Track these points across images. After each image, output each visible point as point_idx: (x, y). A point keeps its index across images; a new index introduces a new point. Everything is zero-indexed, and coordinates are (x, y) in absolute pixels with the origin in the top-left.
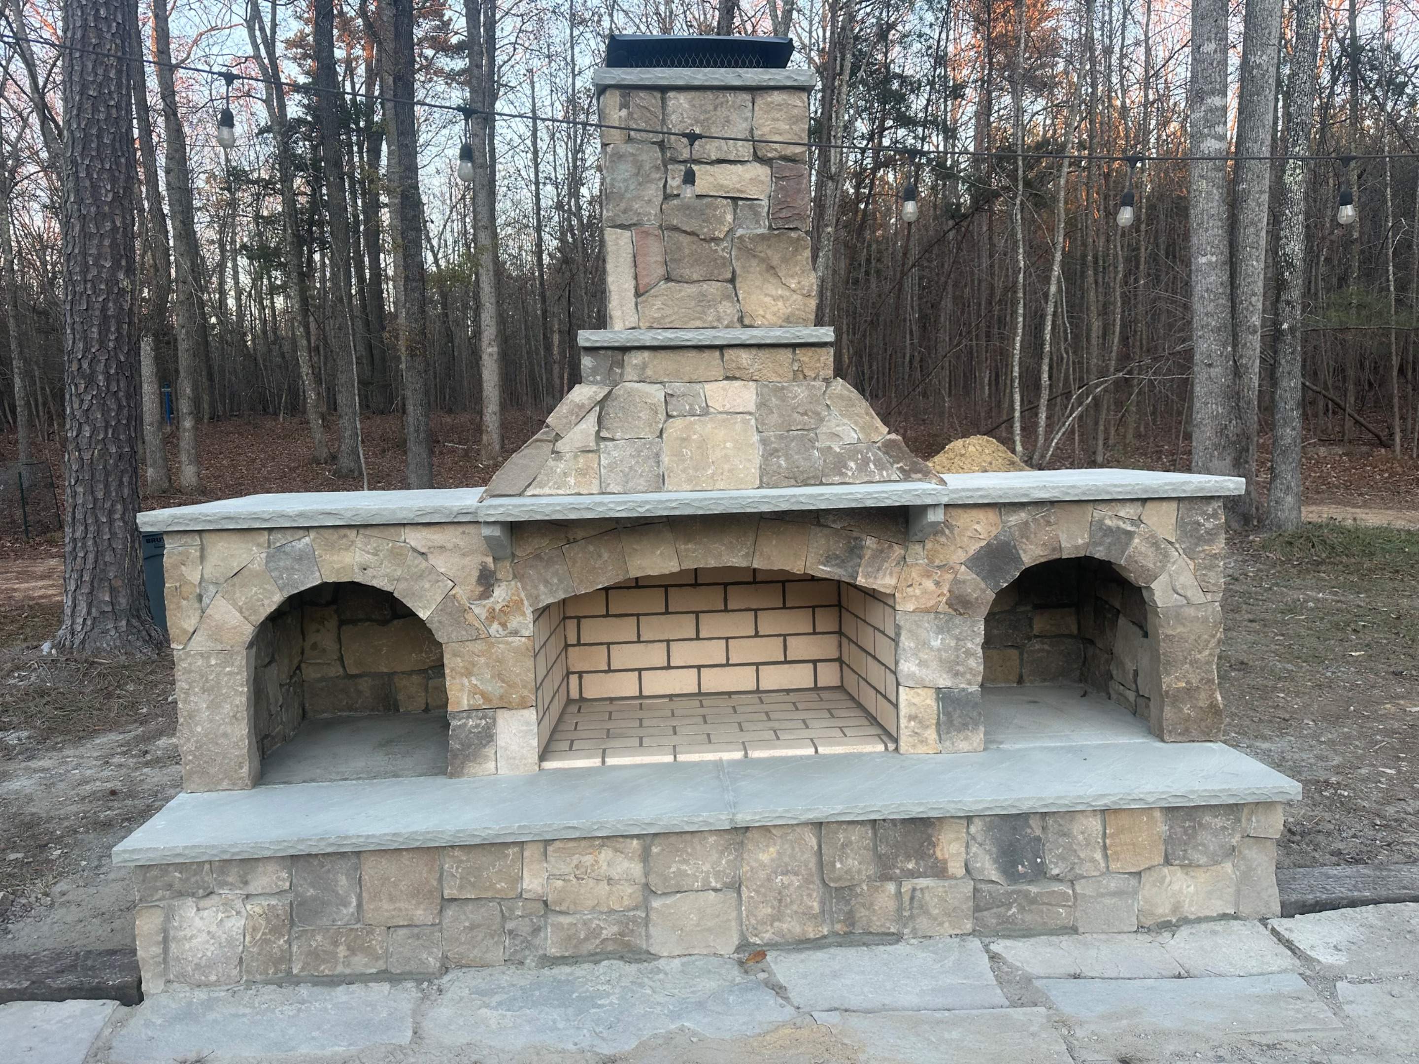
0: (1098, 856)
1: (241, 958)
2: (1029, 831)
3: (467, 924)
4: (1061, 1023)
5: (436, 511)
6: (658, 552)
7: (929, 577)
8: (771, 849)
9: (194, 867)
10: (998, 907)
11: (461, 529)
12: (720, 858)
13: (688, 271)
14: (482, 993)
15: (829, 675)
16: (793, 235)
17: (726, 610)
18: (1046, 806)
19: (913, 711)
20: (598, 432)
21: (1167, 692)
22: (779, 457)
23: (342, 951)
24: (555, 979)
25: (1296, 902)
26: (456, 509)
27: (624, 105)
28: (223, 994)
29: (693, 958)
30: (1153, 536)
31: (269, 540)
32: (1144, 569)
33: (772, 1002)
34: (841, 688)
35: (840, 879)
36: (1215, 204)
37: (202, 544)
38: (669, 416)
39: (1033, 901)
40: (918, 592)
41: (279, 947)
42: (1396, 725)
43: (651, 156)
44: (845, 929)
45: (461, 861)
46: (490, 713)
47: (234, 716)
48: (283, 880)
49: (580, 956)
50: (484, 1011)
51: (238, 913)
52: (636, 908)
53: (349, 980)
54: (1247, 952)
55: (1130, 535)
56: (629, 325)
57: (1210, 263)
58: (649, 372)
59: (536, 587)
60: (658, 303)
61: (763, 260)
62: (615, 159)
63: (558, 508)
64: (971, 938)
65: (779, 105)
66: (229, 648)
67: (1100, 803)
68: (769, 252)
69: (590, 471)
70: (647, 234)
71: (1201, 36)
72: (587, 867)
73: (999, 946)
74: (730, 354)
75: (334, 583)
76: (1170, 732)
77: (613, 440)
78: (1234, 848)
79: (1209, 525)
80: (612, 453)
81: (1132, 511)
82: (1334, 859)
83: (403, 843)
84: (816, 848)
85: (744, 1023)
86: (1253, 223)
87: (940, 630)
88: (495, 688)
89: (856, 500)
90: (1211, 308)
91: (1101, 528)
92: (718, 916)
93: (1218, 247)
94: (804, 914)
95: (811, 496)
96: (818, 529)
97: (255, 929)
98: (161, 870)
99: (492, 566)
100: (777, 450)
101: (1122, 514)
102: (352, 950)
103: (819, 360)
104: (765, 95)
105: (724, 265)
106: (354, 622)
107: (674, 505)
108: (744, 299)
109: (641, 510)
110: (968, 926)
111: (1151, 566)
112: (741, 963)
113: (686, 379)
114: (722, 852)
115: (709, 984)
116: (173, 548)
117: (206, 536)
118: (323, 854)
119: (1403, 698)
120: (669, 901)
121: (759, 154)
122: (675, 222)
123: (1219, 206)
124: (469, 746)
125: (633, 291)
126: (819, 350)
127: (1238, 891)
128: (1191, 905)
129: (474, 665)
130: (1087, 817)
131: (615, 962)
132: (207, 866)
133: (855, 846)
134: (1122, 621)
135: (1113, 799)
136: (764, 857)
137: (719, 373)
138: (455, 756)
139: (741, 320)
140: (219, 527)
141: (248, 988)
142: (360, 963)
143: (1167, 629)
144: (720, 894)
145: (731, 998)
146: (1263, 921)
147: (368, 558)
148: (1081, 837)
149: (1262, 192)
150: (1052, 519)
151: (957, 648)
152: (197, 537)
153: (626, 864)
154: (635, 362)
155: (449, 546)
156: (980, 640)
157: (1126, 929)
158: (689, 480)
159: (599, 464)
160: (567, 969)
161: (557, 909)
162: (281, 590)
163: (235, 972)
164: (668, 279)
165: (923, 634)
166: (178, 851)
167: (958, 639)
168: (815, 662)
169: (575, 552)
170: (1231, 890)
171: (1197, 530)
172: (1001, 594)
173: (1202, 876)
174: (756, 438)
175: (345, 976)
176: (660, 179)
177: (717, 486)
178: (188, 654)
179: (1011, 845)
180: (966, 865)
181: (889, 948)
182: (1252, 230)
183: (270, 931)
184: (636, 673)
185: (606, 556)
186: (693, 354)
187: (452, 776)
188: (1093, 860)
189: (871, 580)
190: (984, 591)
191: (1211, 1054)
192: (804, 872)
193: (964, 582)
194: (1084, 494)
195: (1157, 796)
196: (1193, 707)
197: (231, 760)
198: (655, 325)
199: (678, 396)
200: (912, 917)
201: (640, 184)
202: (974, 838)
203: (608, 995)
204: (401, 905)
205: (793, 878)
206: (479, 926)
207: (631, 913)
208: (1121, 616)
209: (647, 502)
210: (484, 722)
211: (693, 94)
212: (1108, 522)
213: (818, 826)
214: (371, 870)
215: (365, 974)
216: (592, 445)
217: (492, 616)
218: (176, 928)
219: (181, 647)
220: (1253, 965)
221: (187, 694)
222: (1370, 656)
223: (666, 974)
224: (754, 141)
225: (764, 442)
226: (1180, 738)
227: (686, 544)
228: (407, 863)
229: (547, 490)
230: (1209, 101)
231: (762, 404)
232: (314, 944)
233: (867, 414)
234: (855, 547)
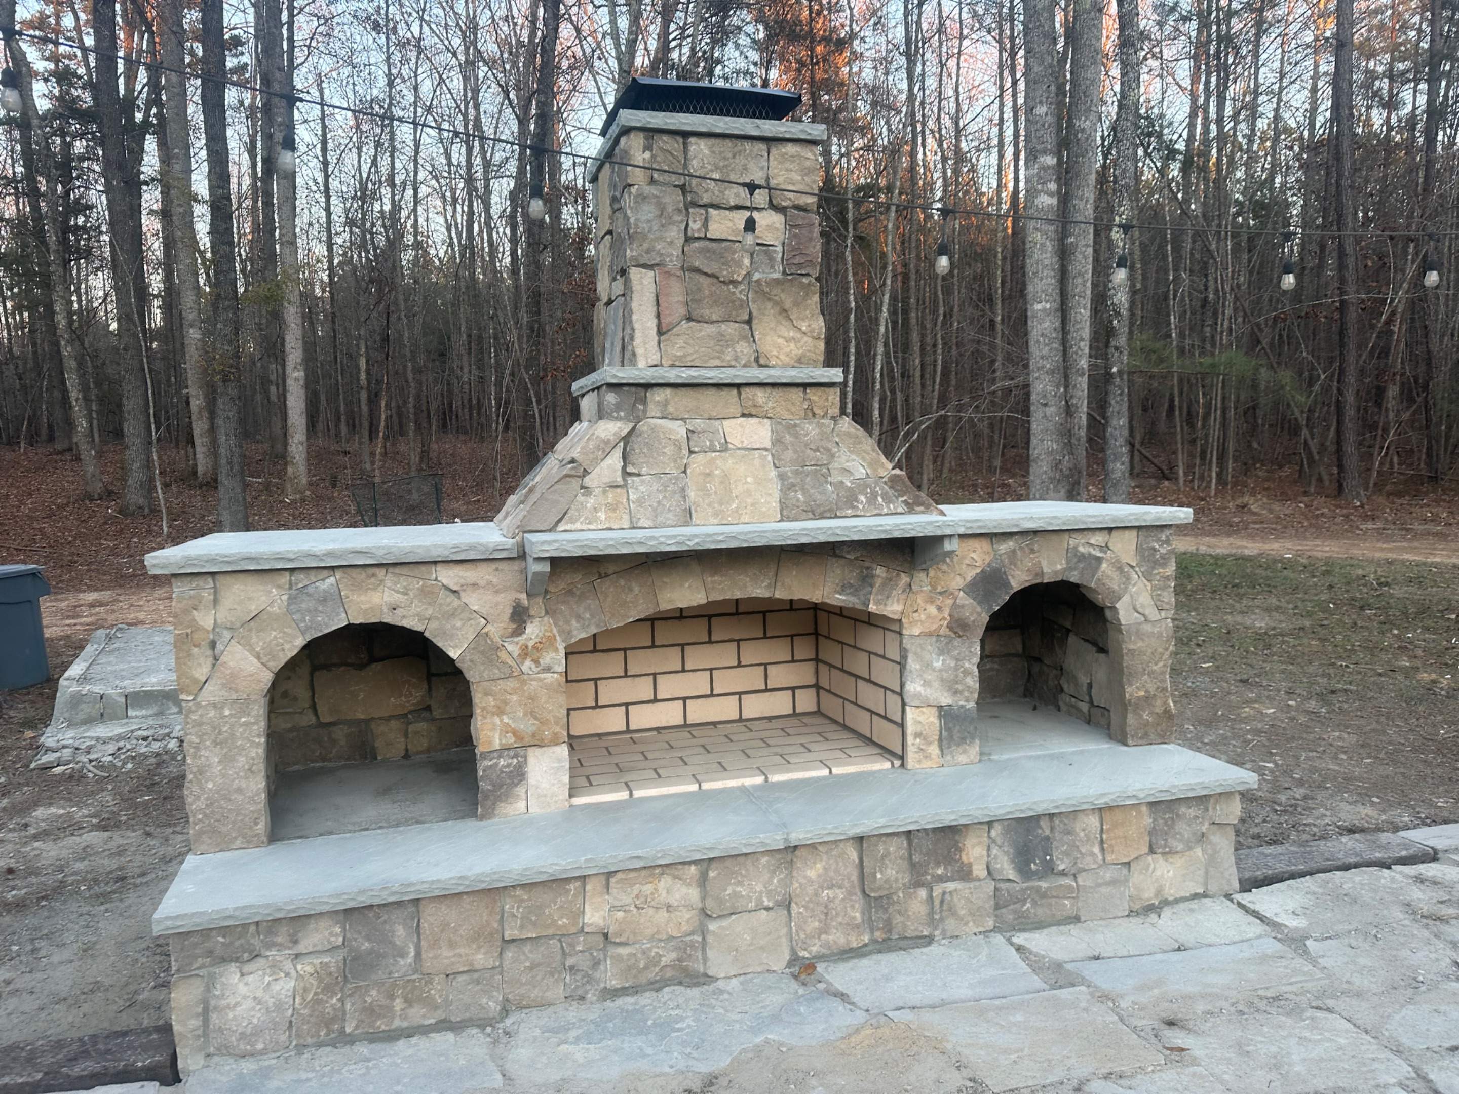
0: (1096, 850)
1: (291, 1022)
2: (1040, 831)
3: (528, 964)
4: (1104, 997)
5: (472, 548)
6: (687, 585)
7: (932, 602)
8: (818, 866)
9: (239, 929)
10: (1015, 903)
11: (494, 566)
12: (772, 878)
13: (707, 312)
14: (554, 1031)
15: (806, 701)
16: (805, 280)
17: (710, 642)
18: (1057, 807)
19: (919, 729)
20: (624, 468)
21: (1130, 701)
22: (796, 491)
23: (398, 1004)
24: (622, 1010)
25: (1249, 879)
26: (491, 546)
27: (648, 148)
28: (274, 1061)
29: (749, 976)
30: (1118, 561)
31: (290, 581)
32: (1111, 591)
33: (841, 1008)
34: (819, 713)
35: (880, 889)
36: (1048, 255)
37: (215, 587)
38: (691, 452)
39: (1044, 896)
40: (923, 617)
41: (332, 1006)
42: (1260, 726)
43: (674, 199)
44: (884, 936)
45: (523, 901)
46: (521, 752)
47: (250, 769)
48: (337, 935)
49: (640, 986)
50: (564, 1048)
51: (287, 975)
52: (692, 933)
53: (408, 1033)
54: (1224, 923)
55: (1099, 560)
56: (652, 363)
57: (1044, 310)
58: (671, 409)
59: (568, 622)
60: (680, 342)
61: (776, 303)
62: (639, 200)
63: (611, 543)
64: (992, 934)
65: (792, 156)
66: (245, 696)
67: (1101, 802)
68: (783, 296)
69: (621, 507)
70: (669, 274)
71: (1034, 99)
72: (647, 897)
73: (1020, 939)
74: (747, 392)
75: (361, 624)
76: (1132, 736)
77: (639, 475)
78: (1203, 835)
79: (1163, 551)
80: (639, 488)
81: (1100, 539)
82: (1256, 842)
83: (468, 886)
84: (857, 861)
85: (824, 1030)
86: (1081, 274)
87: (941, 652)
88: (527, 726)
89: (885, 531)
90: (1046, 351)
91: (1076, 555)
92: (769, 934)
93: (1051, 295)
94: (848, 924)
95: (846, 528)
96: (834, 560)
97: (305, 990)
98: (202, 936)
99: (526, 602)
100: (794, 485)
101: (1092, 541)
102: (409, 1002)
103: (827, 399)
104: (780, 147)
105: (741, 306)
106: (327, 667)
107: (721, 538)
108: (760, 339)
109: (691, 543)
110: (990, 923)
111: (1116, 587)
112: (796, 977)
113: (706, 416)
114: (774, 872)
115: (775, 999)
116: (183, 592)
117: (220, 579)
118: (379, 905)
119: (1256, 702)
120: (725, 923)
121: (774, 202)
122: (697, 264)
123: (1052, 257)
124: (501, 786)
125: (655, 329)
126: (827, 390)
127: (1207, 873)
128: (1170, 889)
129: (506, 703)
130: (1087, 815)
131: (676, 987)
132: (253, 929)
133: (892, 857)
134: (1072, 639)
135: (1112, 797)
136: (812, 874)
137: (736, 410)
138: (486, 797)
139: (757, 359)
140: (239, 568)
141: (299, 1053)
142: (419, 1015)
143: (1131, 644)
144: (772, 913)
145: (802, 1009)
146: (1228, 896)
147: (398, 598)
148: (1082, 834)
149: (1087, 246)
150: (1036, 547)
151: (956, 668)
152: (210, 580)
153: (684, 890)
154: (657, 398)
155: (482, 583)
156: (977, 660)
157: (1120, 914)
158: (716, 515)
159: (628, 499)
160: (630, 1000)
161: (617, 940)
162: (303, 634)
163: (283, 1038)
164: (689, 319)
165: (927, 657)
166: (228, 913)
167: (957, 660)
168: (793, 689)
169: (608, 588)
170: (1202, 872)
171: (1154, 555)
172: (994, 617)
173: (1179, 861)
174: (773, 473)
175: (402, 1030)
176: (682, 221)
177: (742, 520)
178: (199, 705)
179: (1025, 845)
180: (988, 867)
181: (924, 950)
182: (1080, 280)
183: (323, 990)
184: (623, 708)
185: (636, 589)
186: (712, 392)
187: (482, 818)
188: (1093, 854)
189: (882, 607)
190: (979, 614)
191: (1233, 1009)
192: (847, 885)
193: (963, 606)
194: (1064, 524)
195: (1146, 792)
196: (1151, 713)
197: (245, 816)
198: (677, 363)
199: (699, 433)
200: (942, 919)
201: (663, 226)
202: (994, 841)
203: (682, 1019)
204: (462, 951)
205: (838, 891)
206: (539, 965)
207: (688, 938)
208: (1071, 634)
209: (696, 536)
210: (515, 761)
211: (711, 141)
212: (1081, 549)
213: (860, 840)
214: (431, 917)
215: (423, 1026)
216: (620, 480)
217: (525, 653)
218: (217, 997)
219: (191, 698)
220: (1233, 935)
221: (197, 748)
222: (1218, 667)
223: (729, 993)
224: (770, 189)
225: (782, 477)
226: (1140, 742)
227: (712, 576)
228: (468, 907)
229: (578, 526)
230: (1042, 159)
231: (777, 441)
232: (369, 1000)
233: (873, 450)
234: (867, 576)
